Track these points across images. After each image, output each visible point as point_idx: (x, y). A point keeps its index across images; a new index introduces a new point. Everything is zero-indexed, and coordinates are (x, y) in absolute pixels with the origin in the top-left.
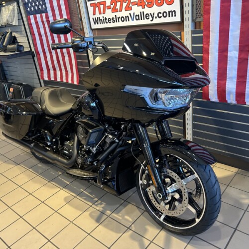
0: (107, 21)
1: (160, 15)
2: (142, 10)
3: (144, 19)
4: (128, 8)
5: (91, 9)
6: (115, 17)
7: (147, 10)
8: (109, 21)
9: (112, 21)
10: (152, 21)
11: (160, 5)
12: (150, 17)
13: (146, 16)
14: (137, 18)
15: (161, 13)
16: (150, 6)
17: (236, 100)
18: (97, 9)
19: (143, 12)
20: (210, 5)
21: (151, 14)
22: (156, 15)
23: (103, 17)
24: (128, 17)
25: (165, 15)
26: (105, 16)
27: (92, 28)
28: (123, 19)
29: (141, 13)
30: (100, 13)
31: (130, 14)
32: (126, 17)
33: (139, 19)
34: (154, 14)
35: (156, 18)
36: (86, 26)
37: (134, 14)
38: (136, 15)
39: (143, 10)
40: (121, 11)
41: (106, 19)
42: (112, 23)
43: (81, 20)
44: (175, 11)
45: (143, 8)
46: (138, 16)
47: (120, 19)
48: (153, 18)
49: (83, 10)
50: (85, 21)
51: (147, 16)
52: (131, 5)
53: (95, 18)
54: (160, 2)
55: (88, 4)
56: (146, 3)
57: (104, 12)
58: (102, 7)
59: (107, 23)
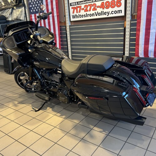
0: (81, 16)
1: (113, 13)
2: (102, 10)
3: (103, 15)
4: (95, 9)
5: (71, 10)
6: (86, 14)
7: (105, 10)
8: (82, 16)
9: (84, 16)
10: (108, 16)
13: (105, 13)
14: (99, 14)
15: (113, 11)
16: (107, 8)
17: (154, 55)
18: (75, 10)
19: (103, 11)
21: (107, 12)
22: (110, 13)
24: (94, 14)
25: (116, 12)
26: (80, 14)
27: (71, 20)
28: (90, 15)
29: (102, 12)
30: (77, 12)
31: (95, 12)
32: (93, 14)
33: (100, 15)
34: (109, 12)
35: (110, 14)
36: (67, 19)
38: (99, 13)
40: (90, 10)
41: (80, 15)
43: (65, 16)
44: (121, 10)
45: (103, 9)
46: (100, 13)
47: (89, 15)
48: (108, 14)
49: (67, 11)
50: (67, 16)
52: (96, 8)
53: (74, 15)
54: (113, 6)
55: (71, 7)
56: (105, 6)
57: (80, 12)
58: (78, 9)
59: (81, 17)
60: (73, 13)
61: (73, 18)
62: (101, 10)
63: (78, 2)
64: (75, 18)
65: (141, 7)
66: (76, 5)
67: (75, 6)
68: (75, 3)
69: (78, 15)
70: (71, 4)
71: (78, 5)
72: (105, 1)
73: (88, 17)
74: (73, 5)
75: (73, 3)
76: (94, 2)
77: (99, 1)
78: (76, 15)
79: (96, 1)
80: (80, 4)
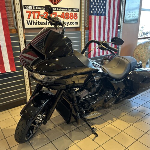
0: (40, 23)
1: (71, 23)
6: (46, 22)
8: (41, 23)
9: (43, 24)
10: (67, 25)
11: (71, 19)
12: (67, 24)
13: (65, 23)
15: (72, 22)
16: (67, 19)
18: (32, 16)
21: (67, 22)
22: (69, 23)
23: (37, 21)
25: (74, 23)
26: (38, 20)
30: (34, 18)
34: (69, 22)
39: (64, 20)
41: (39, 22)
42: (43, 25)
44: (77, 22)
45: (64, 19)
48: (68, 24)
53: (29, 21)
54: (72, 17)
55: (24, 11)
56: (65, 17)
57: (38, 18)
58: (36, 15)
59: (39, 25)
60: (29, 17)
61: (28, 24)
63: (35, 7)
64: (31, 24)
66: (32, 9)
67: (32, 11)
68: (32, 6)
69: (36, 22)
70: (24, 6)
71: (36, 9)
72: (65, 12)
73: (48, 24)
74: (29, 9)
75: (29, 6)
76: (55, 10)
77: (60, 11)
78: (33, 21)
79: (57, 10)
80: (38, 9)
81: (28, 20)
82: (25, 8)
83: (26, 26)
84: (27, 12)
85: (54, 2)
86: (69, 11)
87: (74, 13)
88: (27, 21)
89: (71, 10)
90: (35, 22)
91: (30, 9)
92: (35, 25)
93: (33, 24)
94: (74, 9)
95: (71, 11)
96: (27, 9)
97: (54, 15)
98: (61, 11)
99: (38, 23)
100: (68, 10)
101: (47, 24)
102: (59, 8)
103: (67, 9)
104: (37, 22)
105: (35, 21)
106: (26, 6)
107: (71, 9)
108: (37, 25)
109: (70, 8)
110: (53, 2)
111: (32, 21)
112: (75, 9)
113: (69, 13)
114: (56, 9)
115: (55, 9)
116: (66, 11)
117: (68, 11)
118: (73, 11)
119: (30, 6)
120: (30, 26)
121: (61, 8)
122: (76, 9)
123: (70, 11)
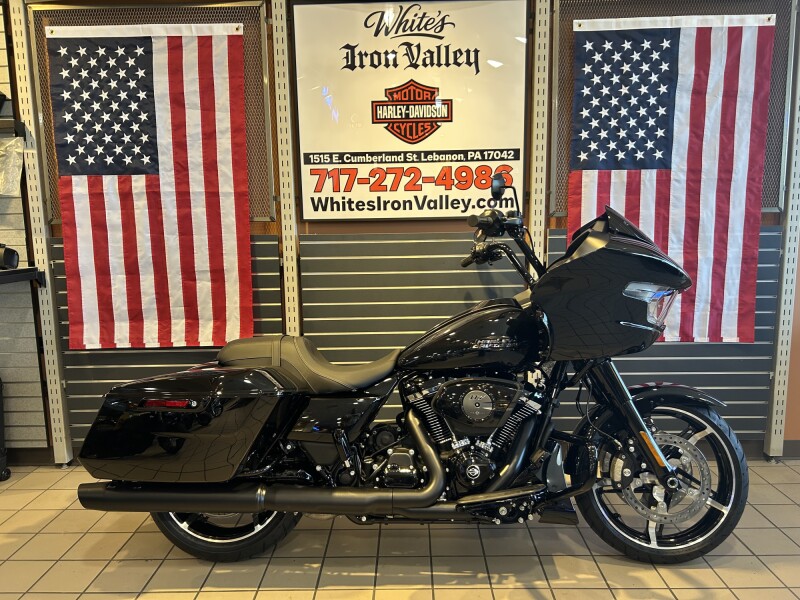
0: (353, 206)
2: (444, 193)
3: (447, 208)
4: (412, 186)
5: (309, 181)
6: (375, 200)
7: (455, 194)
8: (357, 206)
9: (366, 206)
10: (465, 211)
11: (484, 187)
12: (461, 204)
13: (452, 204)
14: (432, 205)
15: (484, 200)
16: (463, 187)
18: (329, 183)
19: (447, 197)
20: (580, 194)
21: (463, 200)
22: (474, 202)
23: (343, 198)
24: (409, 202)
25: (494, 203)
26: (348, 196)
28: (396, 205)
29: (441, 197)
30: (336, 189)
31: (416, 197)
32: (405, 202)
33: (435, 207)
34: (470, 200)
35: (473, 207)
37: (425, 197)
38: (430, 201)
39: (448, 192)
40: (394, 188)
41: (350, 202)
42: (366, 210)
43: (277, 198)
44: (511, 199)
45: (448, 189)
46: (435, 202)
47: (389, 205)
48: (466, 207)
50: (288, 202)
51: (455, 204)
52: (420, 182)
53: (320, 199)
54: (484, 182)
55: (305, 169)
56: (456, 182)
57: (348, 189)
58: (344, 179)
59: (352, 210)
60: (318, 189)
61: (316, 209)
62: (441, 190)
63: (341, 156)
64: (324, 209)
65: (578, 197)
66: (331, 163)
67: (330, 167)
68: (331, 155)
69: (340, 201)
70: (307, 156)
71: (344, 163)
72: (455, 166)
73: (385, 209)
74: (320, 163)
75: (320, 154)
76: (413, 162)
77: (433, 161)
78: (332, 199)
79: (420, 161)
80: (351, 163)
81: (316, 196)
82: (308, 161)
83: (309, 214)
84: (313, 172)
85: (411, 134)
86: (472, 160)
87: (494, 165)
88: (312, 199)
89: (483, 156)
90: (338, 203)
91: (325, 163)
92: (338, 209)
93: (332, 209)
94: (495, 150)
95: (483, 159)
96: (314, 163)
97: (408, 179)
98: (439, 161)
99: (347, 205)
100: (466, 157)
101: (379, 209)
102: (427, 153)
103: (465, 153)
104: (346, 200)
105: (338, 197)
106: (311, 156)
107: (482, 152)
108: (344, 209)
109: (475, 151)
110: (405, 136)
111: (327, 199)
112: (502, 151)
113: (474, 166)
114: (419, 157)
115: (415, 156)
116: (457, 161)
117: (467, 160)
118: (494, 159)
119: (324, 154)
120: (321, 215)
121: (439, 153)
122: (508, 150)
123: (478, 160)
